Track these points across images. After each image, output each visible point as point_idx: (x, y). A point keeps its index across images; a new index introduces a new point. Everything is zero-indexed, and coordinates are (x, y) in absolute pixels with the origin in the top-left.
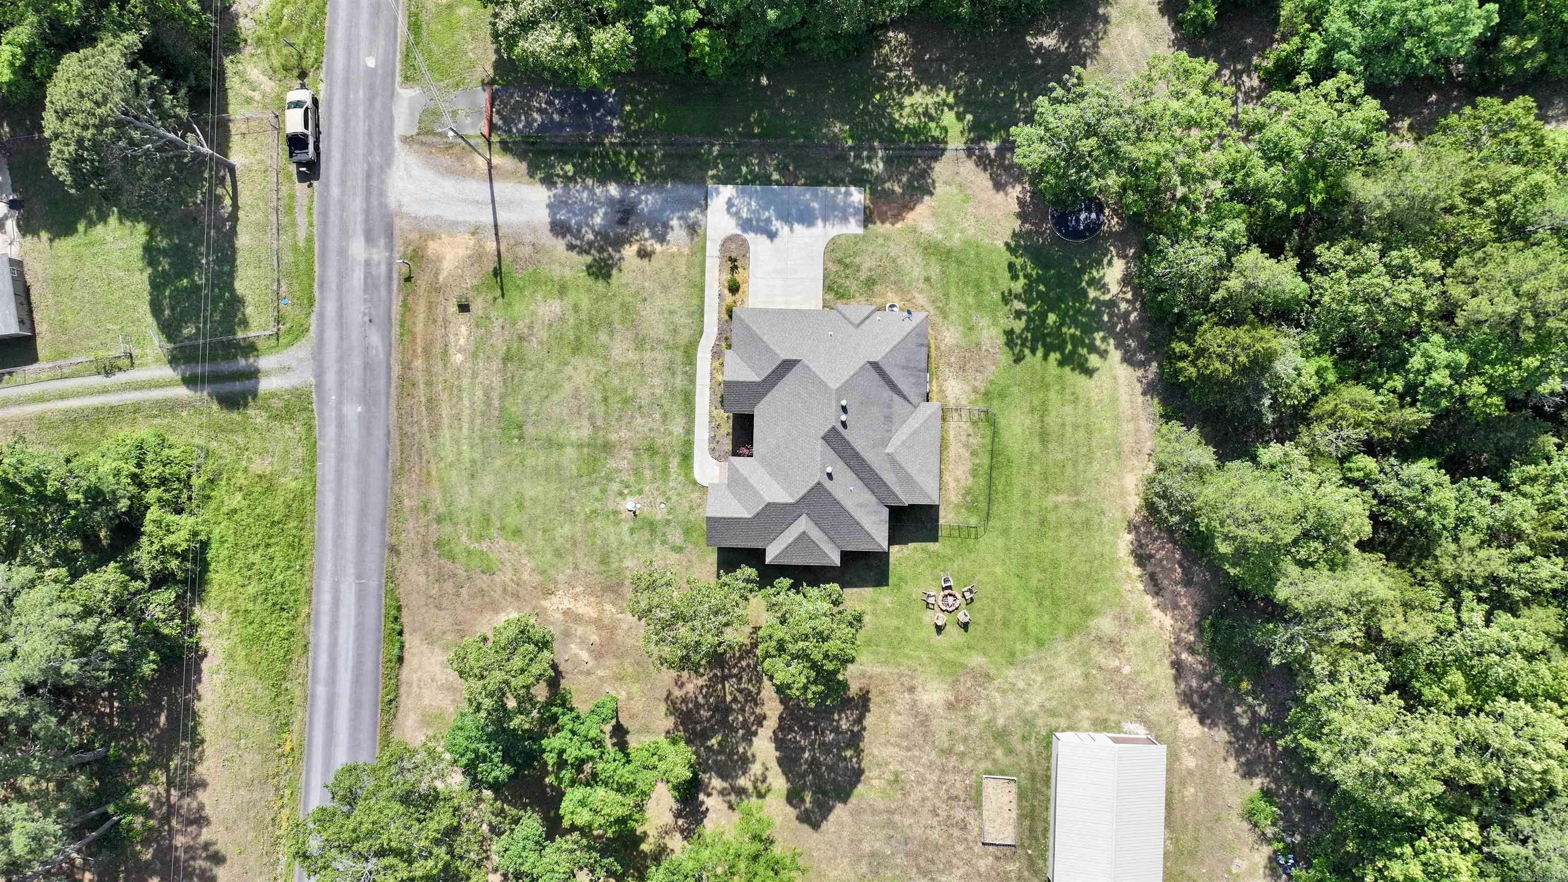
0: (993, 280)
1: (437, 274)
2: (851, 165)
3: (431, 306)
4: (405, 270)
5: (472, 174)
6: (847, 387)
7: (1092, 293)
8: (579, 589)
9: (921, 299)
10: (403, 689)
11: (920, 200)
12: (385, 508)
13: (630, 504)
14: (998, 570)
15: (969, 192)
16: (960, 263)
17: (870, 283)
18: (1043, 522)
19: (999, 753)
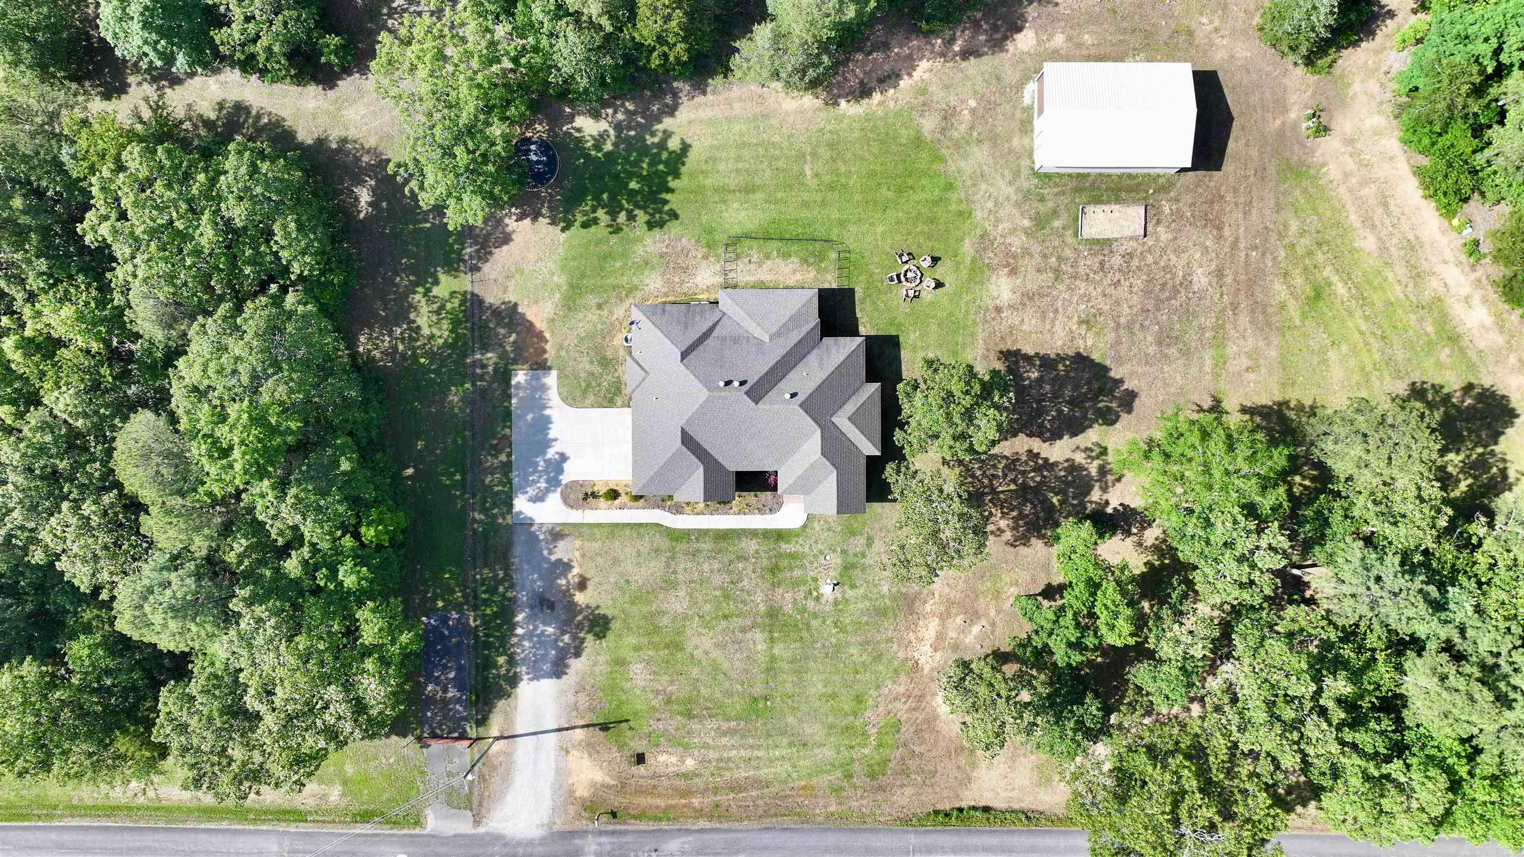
0: (598, 242)
1: (609, 787)
2: (490, 383)
3: (640, 792)
4: (604, 818)
5: (508, 754)
6: (707, 383)
7: (608, 147)
8: (912, 636)
9: (619, 312)
10: (1016, 806)
11: (523, 316)
12: (841, 830)
13: (826, 590)
14: (880, 229)
15: (513, 269)
16: (583, 276)
17: (606, 363)
18: (831, 188)
19: (1057, 223)
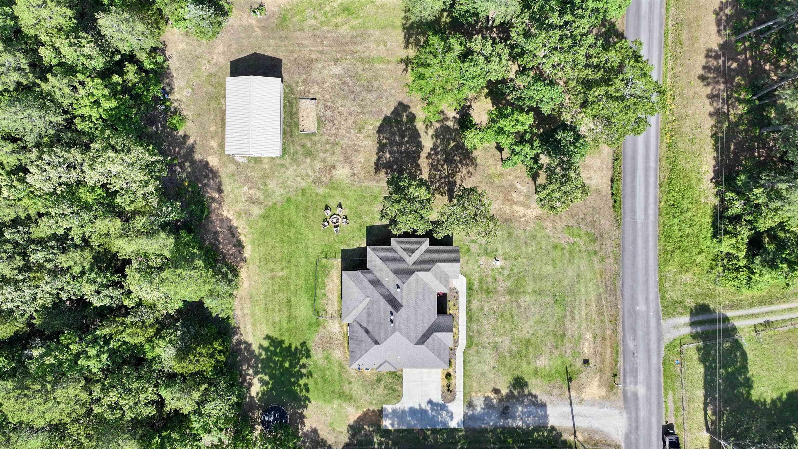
0: (316, 383)
1: (601, 378)
2: (390, 440)
3: (603, 362)
4: (617, 380)
5: (584, 431)
6: (391, 333)
8: (522, 219)
9: (353, 373)
10: (611, 166)
11: (355, 422)
12: (623, 257)
13: (498, 263)
14: (311, 236)
15: (330, 428)
16: (333, 392)
17: (379, 380)
18: (289, 262)
19: (309, 145)
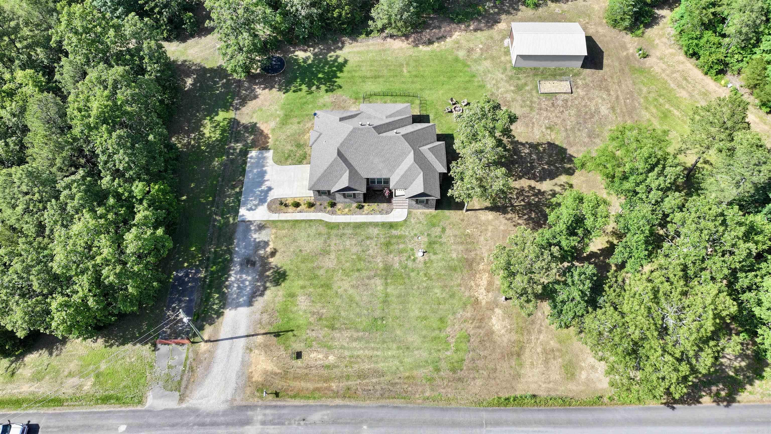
0: (301, 98)
2: (236, 157)
5: (211, 352)
7: (310, 62)
8: (472, 283)
11: (259, 128)
12: (433, 408)
13: (419, 255)
14: (441, 92)
15: (256, 109)
18: (416, 76)
